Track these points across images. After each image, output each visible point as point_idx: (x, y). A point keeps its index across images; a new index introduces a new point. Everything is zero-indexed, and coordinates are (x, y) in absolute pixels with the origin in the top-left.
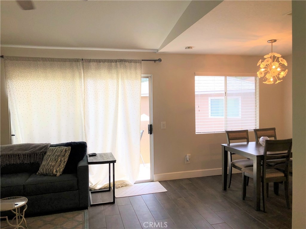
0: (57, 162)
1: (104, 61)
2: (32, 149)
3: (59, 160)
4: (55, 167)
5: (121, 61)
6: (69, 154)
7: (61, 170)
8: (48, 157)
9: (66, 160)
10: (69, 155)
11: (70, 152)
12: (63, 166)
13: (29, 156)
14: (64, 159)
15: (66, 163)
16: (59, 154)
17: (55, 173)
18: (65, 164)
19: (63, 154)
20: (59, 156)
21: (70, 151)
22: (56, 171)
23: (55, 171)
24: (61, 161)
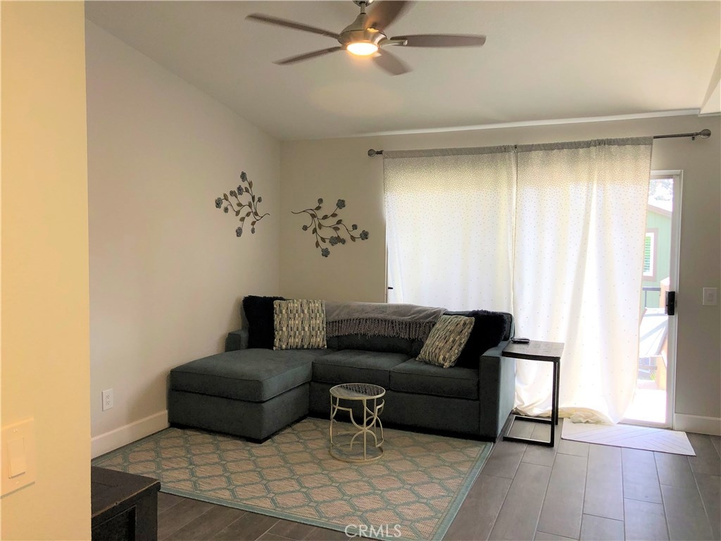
0: (448, 343)
1: (561, 146)
2: (413, 314)
3: (452, 339)
4: (442, 352)
5: (600, 143)
6: (470, 330)
7: (453, 359)
8: (436, 331)
9: (464, 340)
10: (471, 333)
11: (474, 327)
12: (456, 351)
13: (408, 326)
14: (461, 340)
15: (462, 346)
16: (452, 328)
17: (442, 362)
18: (460, 349)
19: (459, 329)
20: (451, 332)
21: (472, 326)
22: (444, 359)
23: (441, 357)
24: (453, 341)
